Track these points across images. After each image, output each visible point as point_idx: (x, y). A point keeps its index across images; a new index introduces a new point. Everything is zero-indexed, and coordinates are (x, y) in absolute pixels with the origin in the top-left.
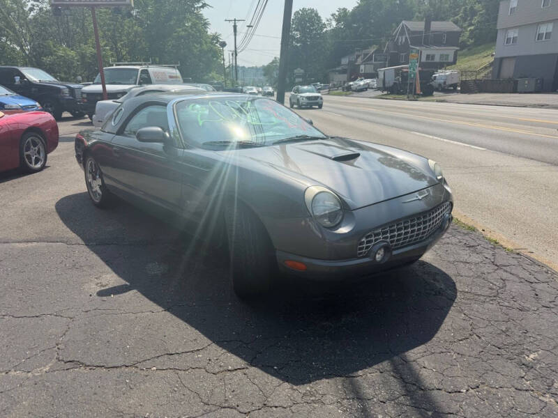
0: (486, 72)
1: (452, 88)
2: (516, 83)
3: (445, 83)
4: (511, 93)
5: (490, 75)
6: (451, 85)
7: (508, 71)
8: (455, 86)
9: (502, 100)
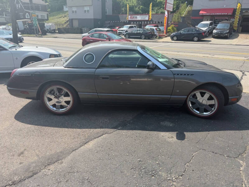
0: (66, 24)
1: (53, 31)
2: (81, 30)
3: (50, 29)
4: (80, 34)
5: (69, 26)
6: (53, 30)
7: (76, 24)
8: (54, 30)
9: (77, 37)
